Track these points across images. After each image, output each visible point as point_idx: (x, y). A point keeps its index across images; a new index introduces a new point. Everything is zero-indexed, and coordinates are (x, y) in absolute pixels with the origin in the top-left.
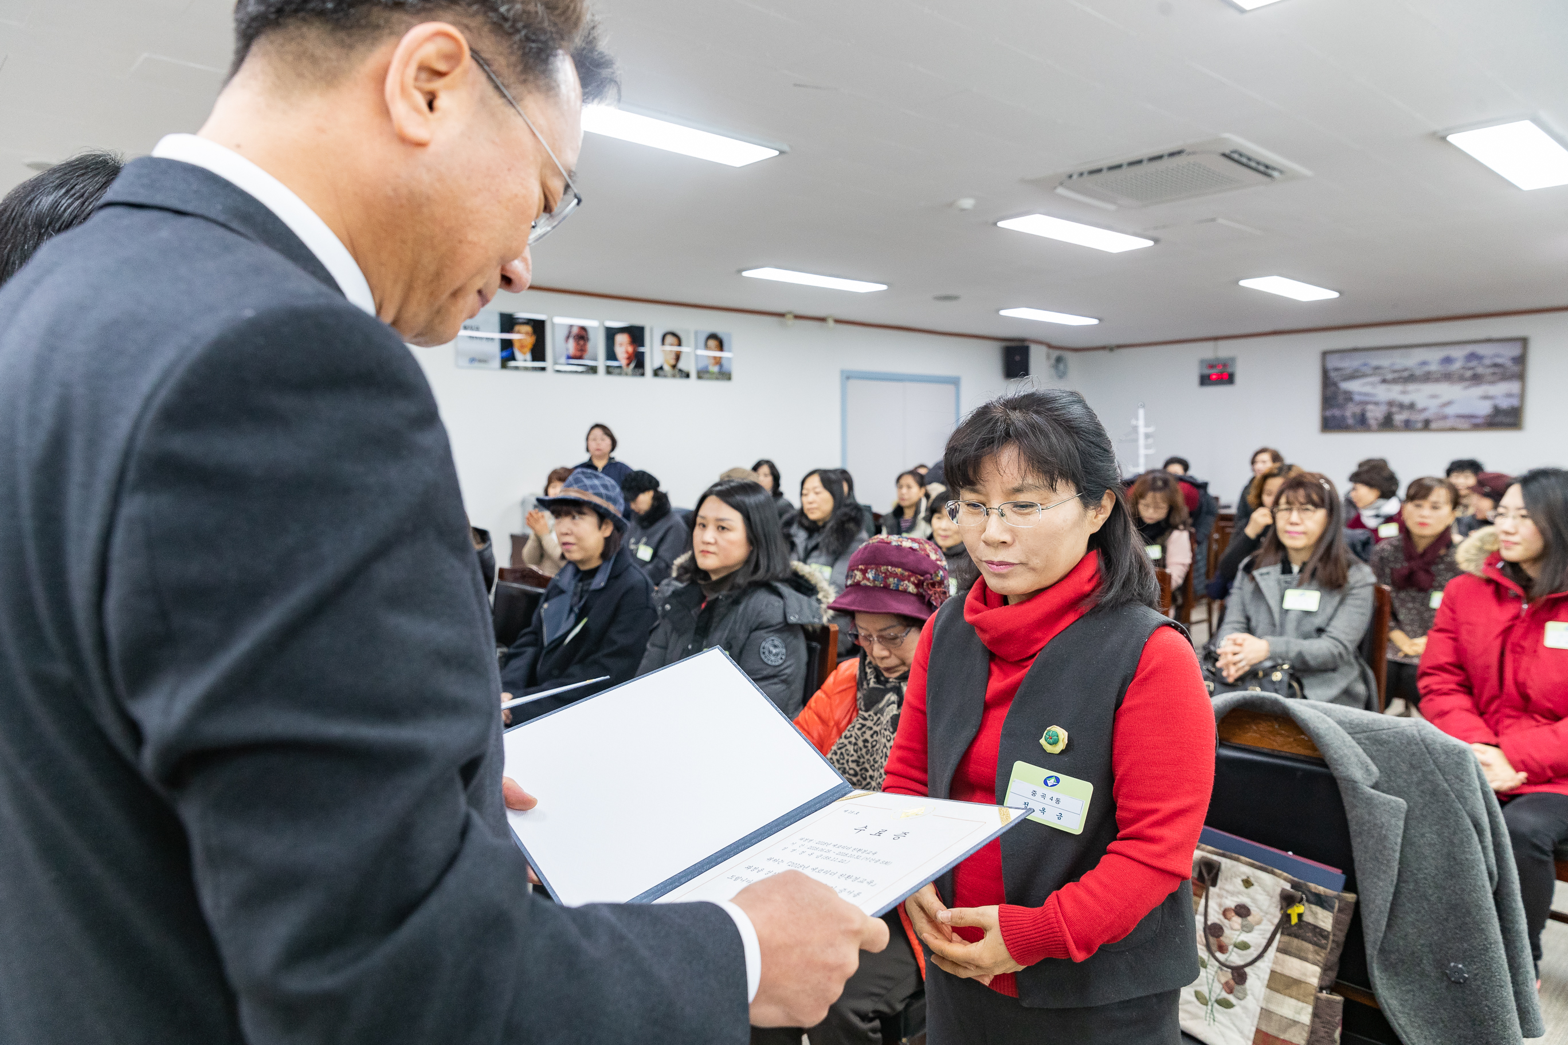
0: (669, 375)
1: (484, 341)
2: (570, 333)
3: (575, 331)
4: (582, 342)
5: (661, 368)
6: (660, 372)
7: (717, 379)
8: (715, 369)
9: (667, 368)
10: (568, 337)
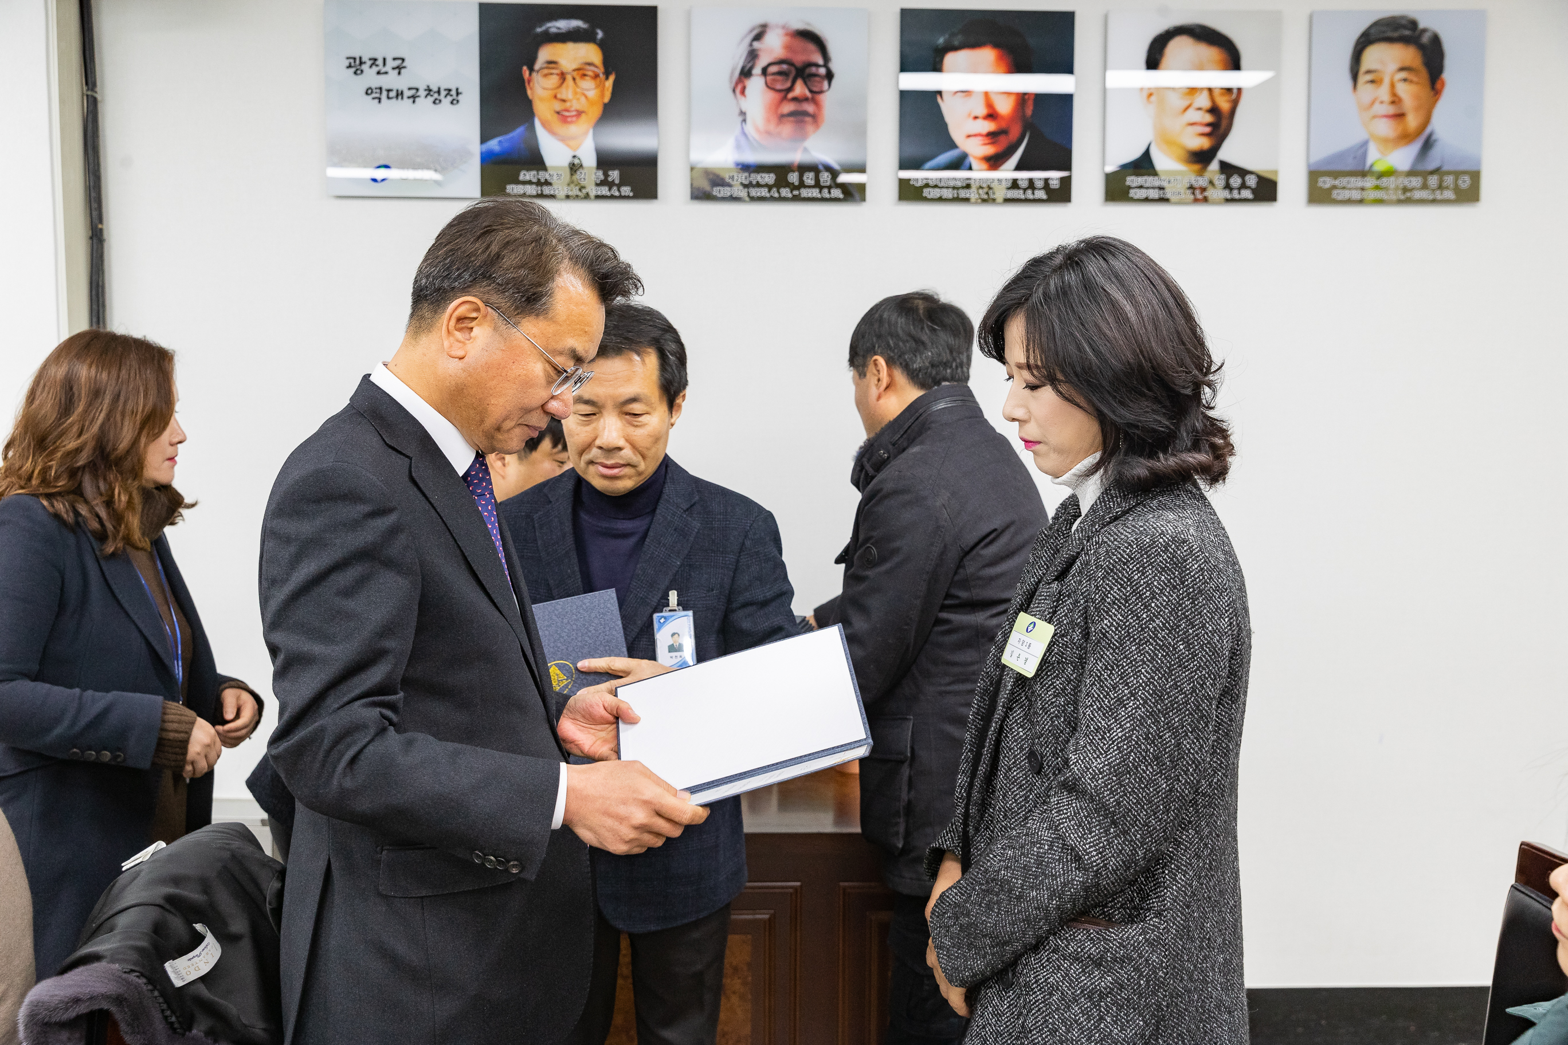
0: (1176, 188)
1: (424, 103)
2: (753, 55)
3: (774, 46)
4: (800, 89)
5: (1143, 164)
6: (1132, 181)
7: (1406, 199)
8: (1402, 158)
9: (1161, 161)
10: (746, 73)
